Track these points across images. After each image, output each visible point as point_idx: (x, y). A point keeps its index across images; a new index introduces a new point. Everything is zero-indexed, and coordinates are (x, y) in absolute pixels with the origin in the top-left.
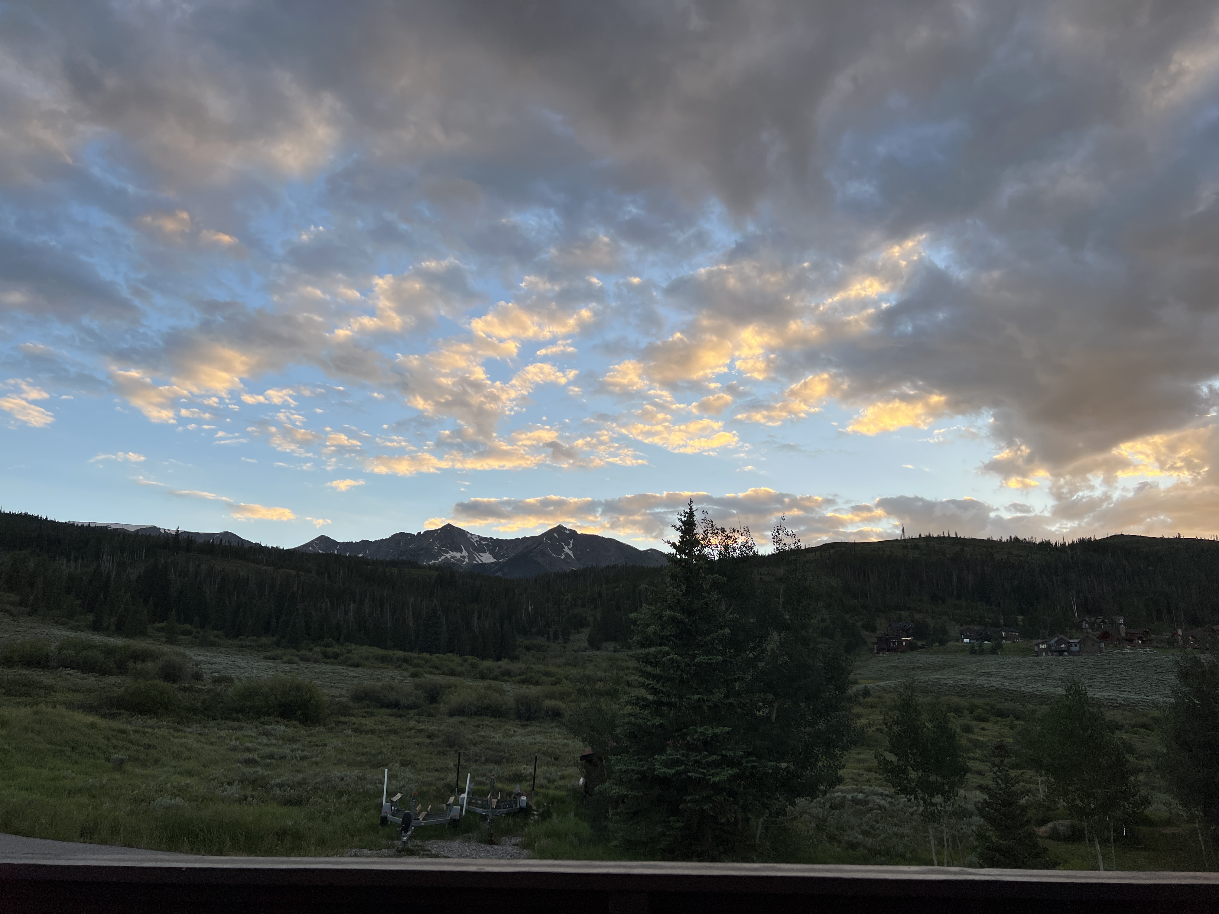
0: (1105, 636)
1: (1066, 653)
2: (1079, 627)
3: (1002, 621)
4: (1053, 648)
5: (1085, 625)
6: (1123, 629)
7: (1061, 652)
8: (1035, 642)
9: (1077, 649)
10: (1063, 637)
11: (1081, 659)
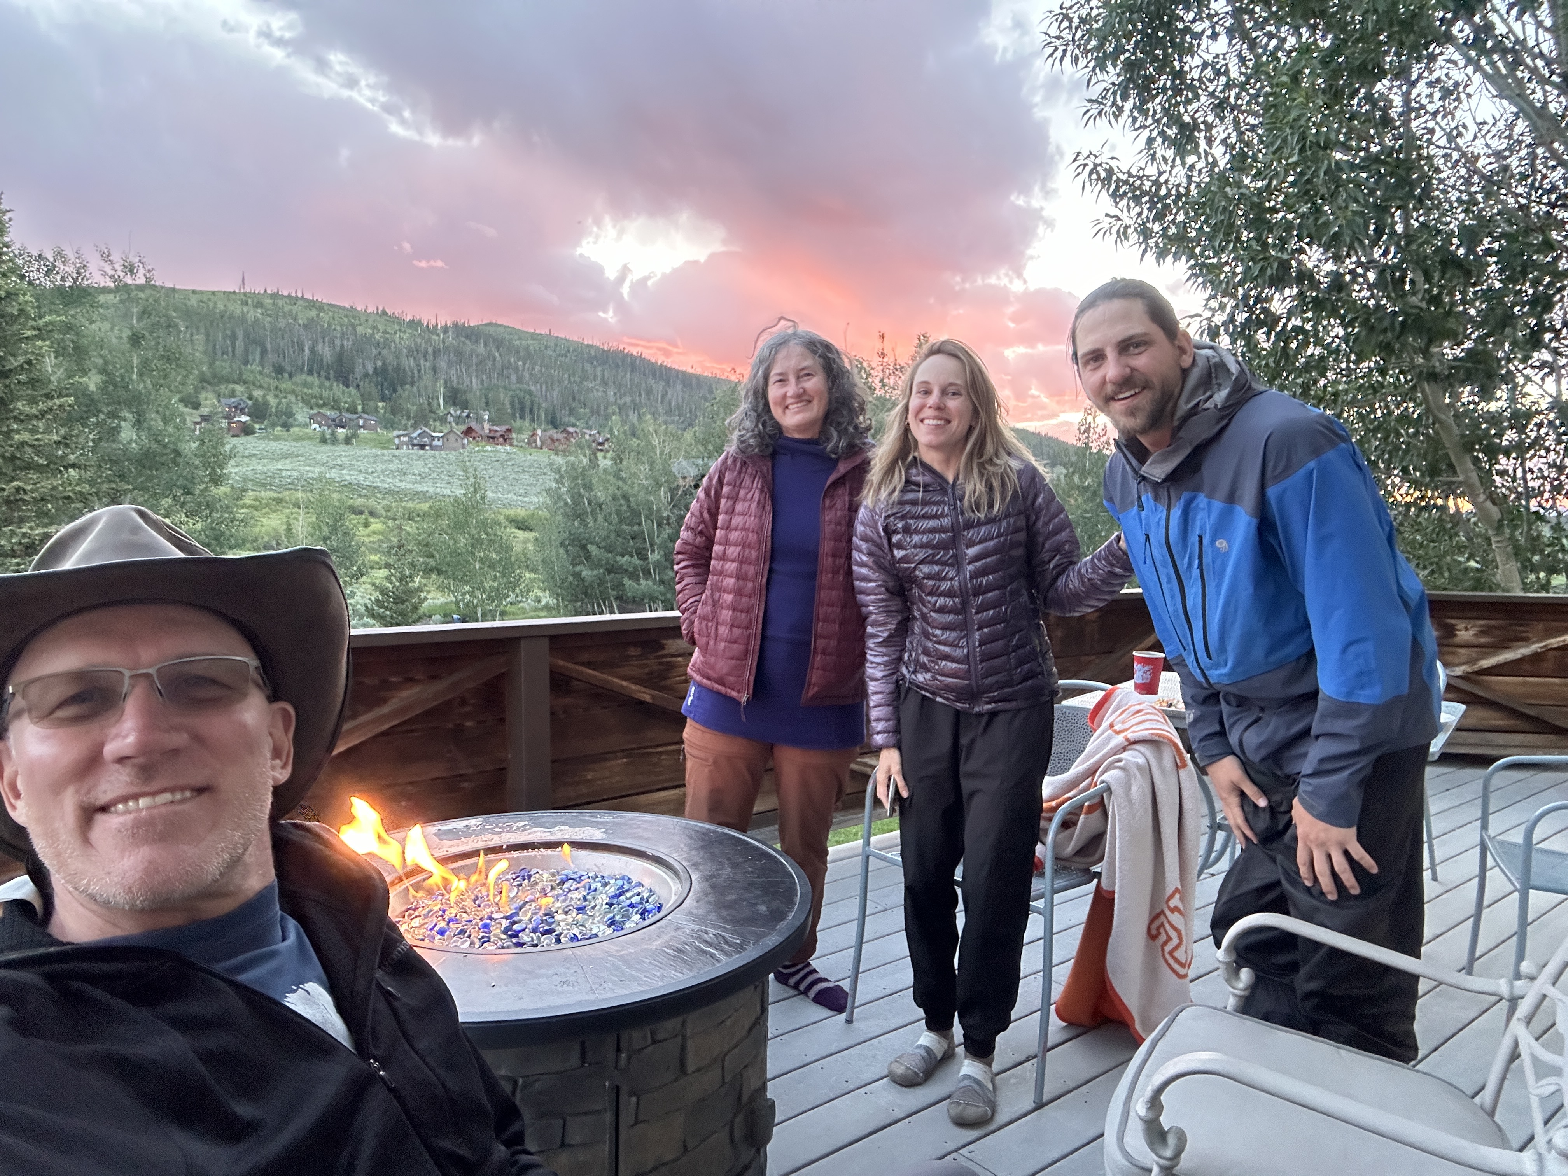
0: (469, 432)
2: (443, 420)
3: (360, 408)
4: (415, 442)
5: (450, 419)
6: (487, 426)
7: (422, 447)
8: (396, 433)
9: (440, 443)
11: (443, 454)
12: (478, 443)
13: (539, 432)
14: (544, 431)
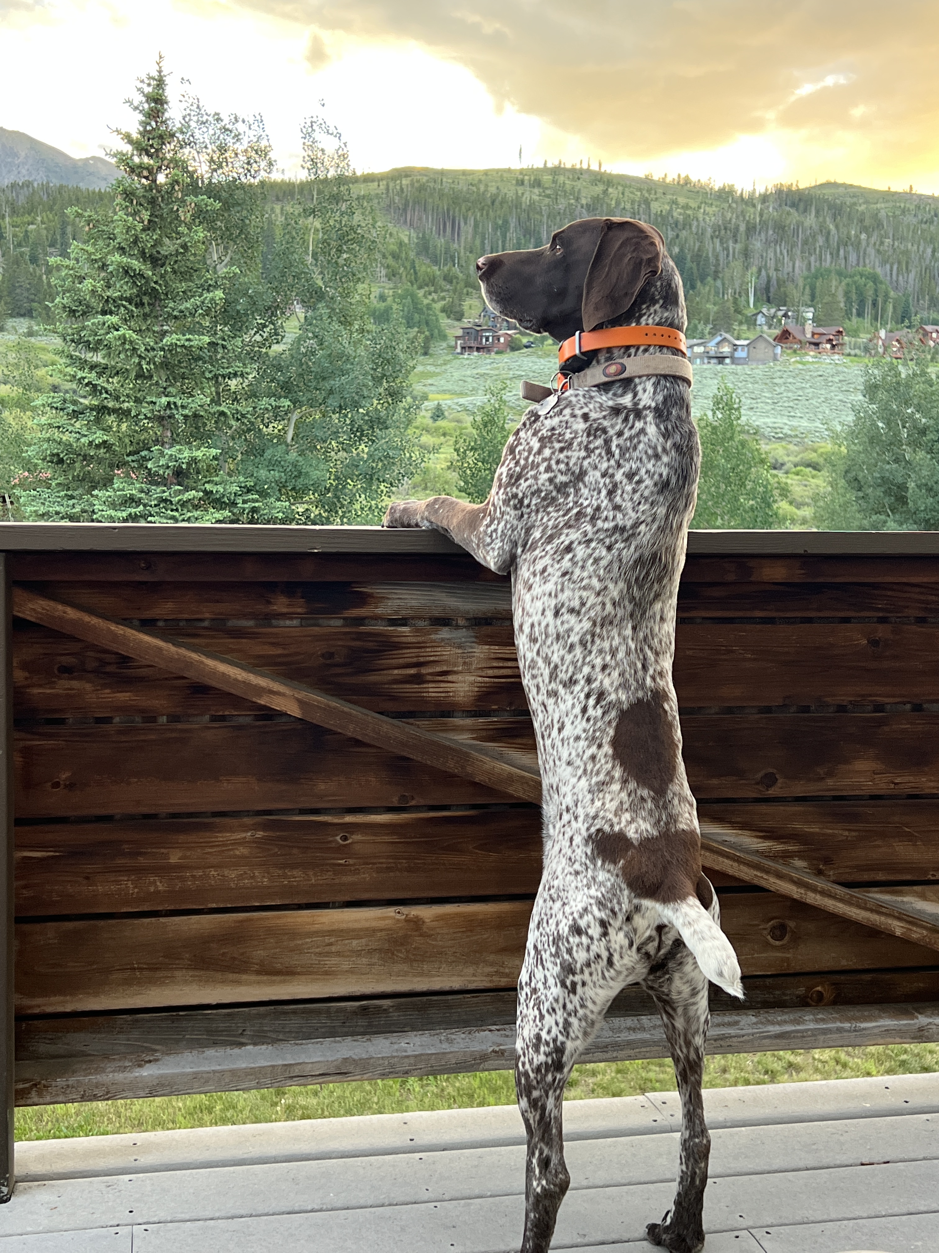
0: (785, 336)
1: (728, 361)
2: (751, 322)
4: (712, 353)
5: (760, 320)
6: (809, 327)
7: (721, 359)
9: (744, 354)
10: (728, 336)
11: (747, 369)
12: (795, 351)
13: (883, 333)
14: (890, 331)
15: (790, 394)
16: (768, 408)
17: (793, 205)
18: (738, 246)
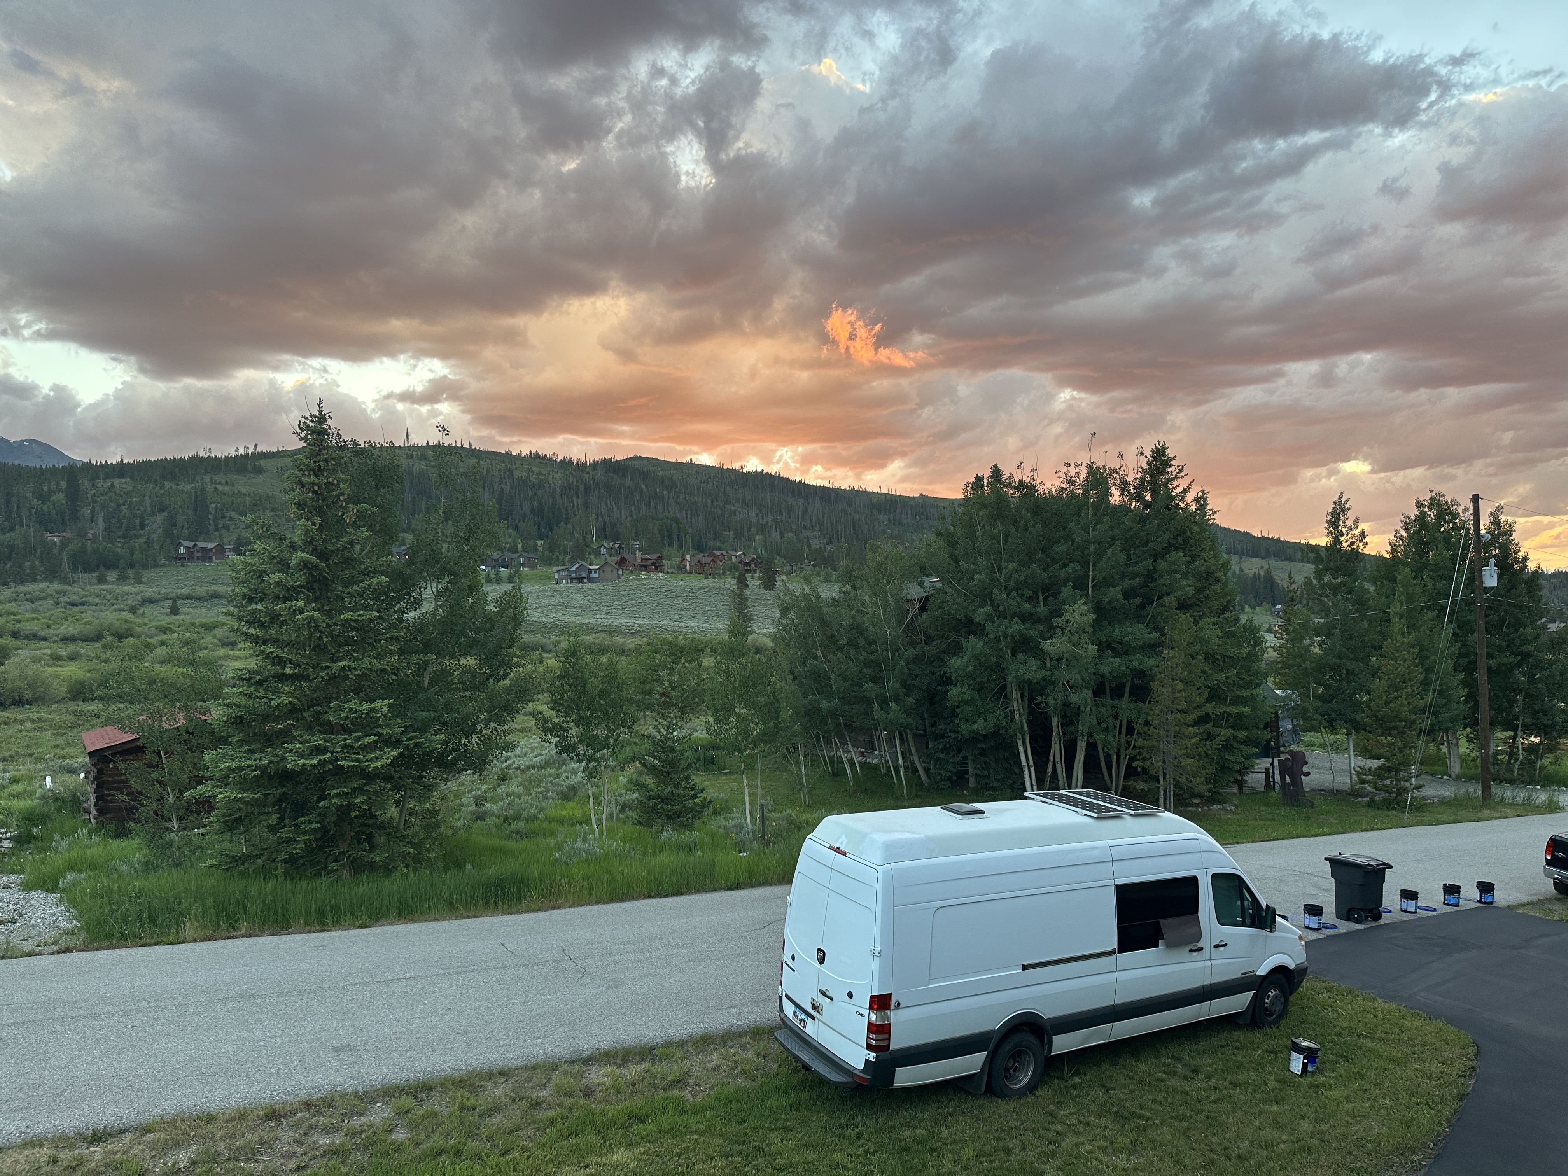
0: (622, 562)
1: (585, 581)
2: (597, 553)
3: (520, 546)
4: (573, 575)
5: (603, 551)
6: (638, 555)
10: (583, 563)
11: (600, 586)
12: (632, 572)
13: (688, 557)
14: (692, 556)
15: (633, 602)
16: (621, 612)
17: (614, 472)
18: (580, 501)
